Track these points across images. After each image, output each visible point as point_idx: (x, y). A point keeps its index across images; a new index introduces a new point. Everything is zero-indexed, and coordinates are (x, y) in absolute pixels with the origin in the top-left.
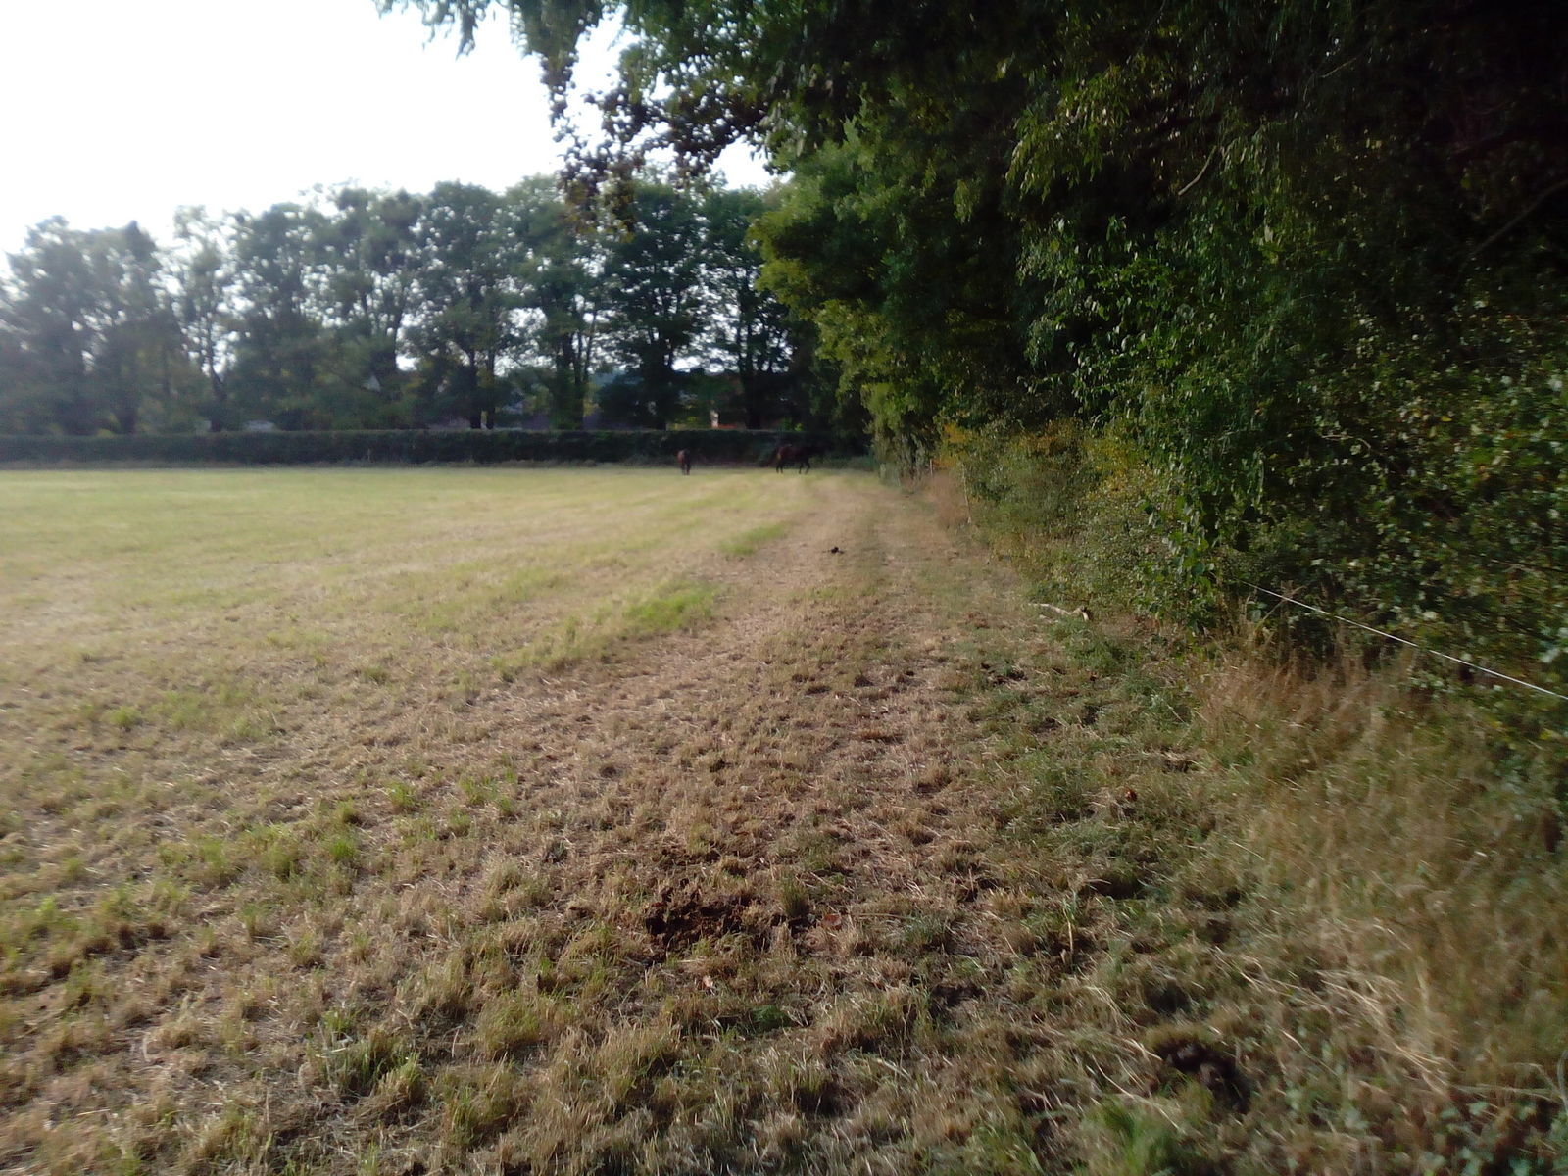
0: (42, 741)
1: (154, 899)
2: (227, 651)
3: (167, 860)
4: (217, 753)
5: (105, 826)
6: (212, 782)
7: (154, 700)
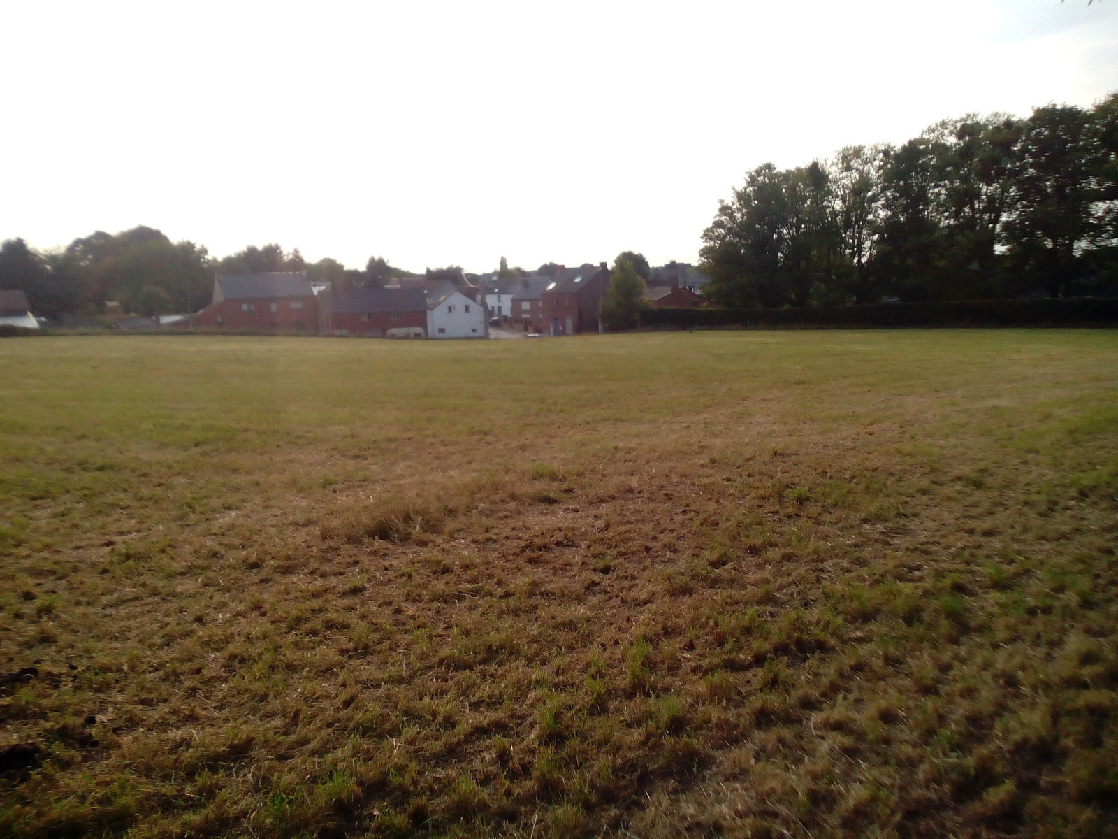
0: (747, 505)
1: (818, 622)
2: (867, 455)
3: (827, 596)
4: (859, 526)
5: (787, 567)
6: (856, 546)
7: (818, 485)
